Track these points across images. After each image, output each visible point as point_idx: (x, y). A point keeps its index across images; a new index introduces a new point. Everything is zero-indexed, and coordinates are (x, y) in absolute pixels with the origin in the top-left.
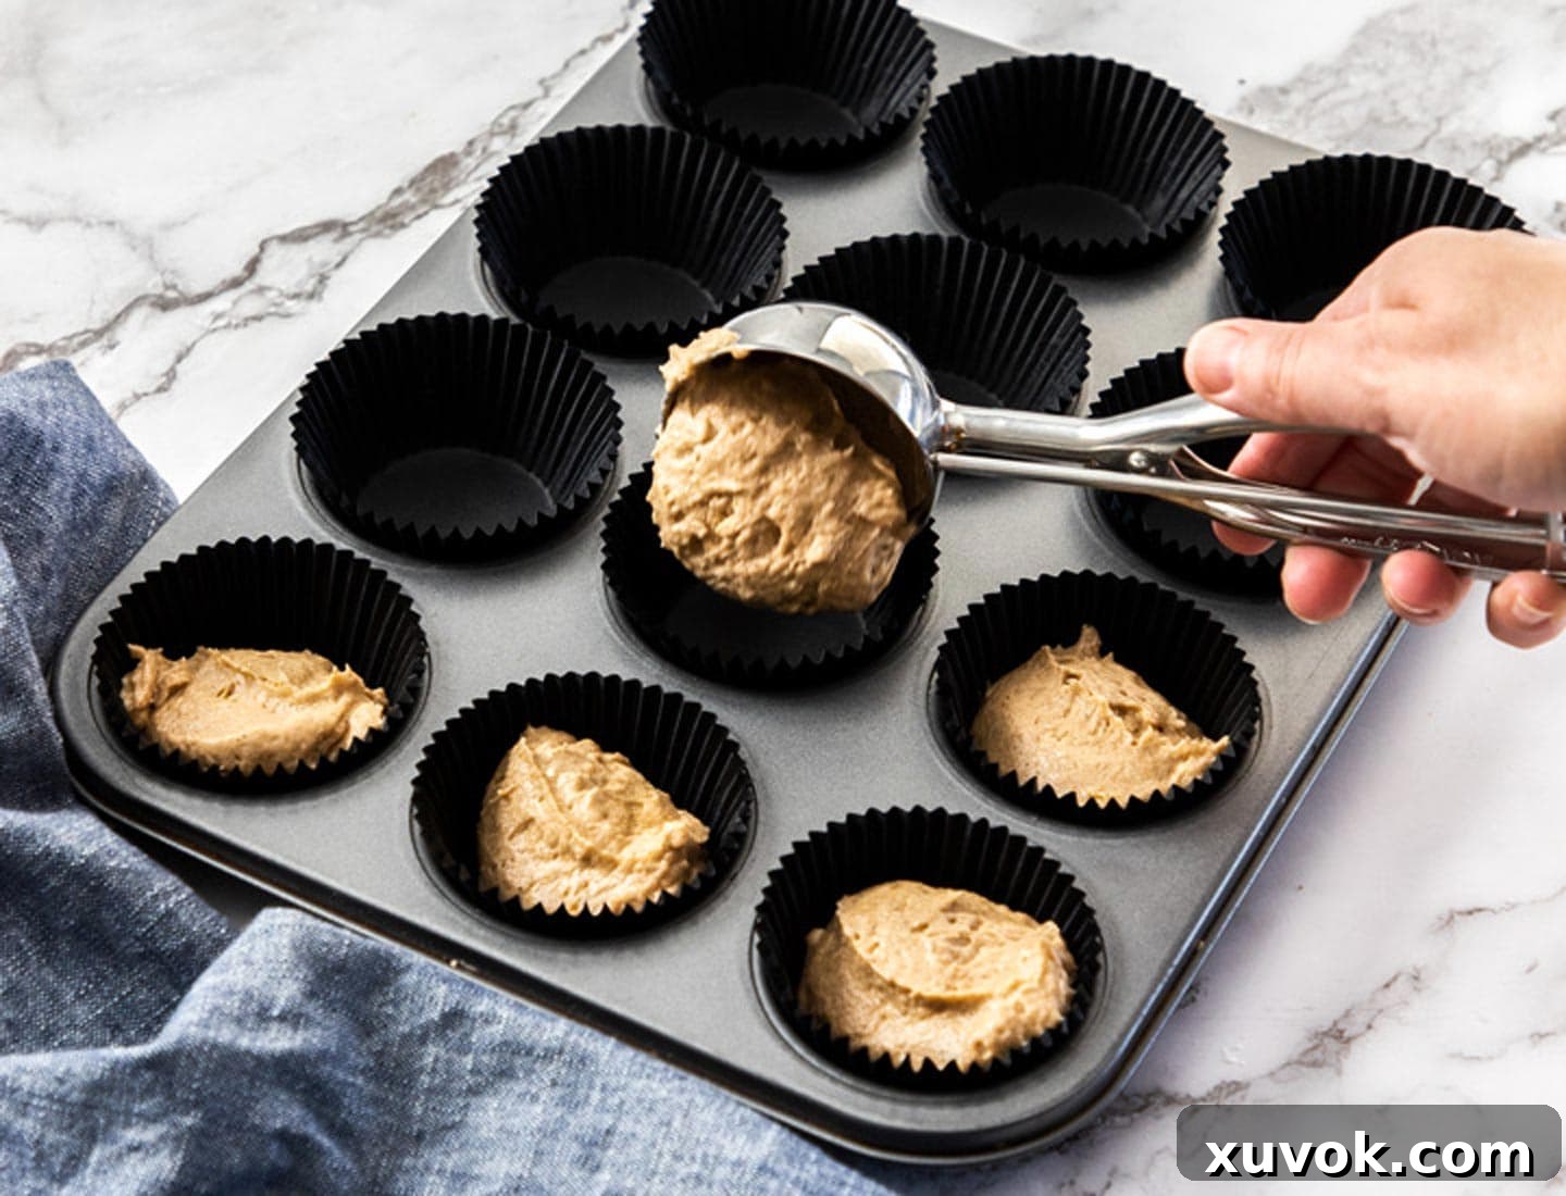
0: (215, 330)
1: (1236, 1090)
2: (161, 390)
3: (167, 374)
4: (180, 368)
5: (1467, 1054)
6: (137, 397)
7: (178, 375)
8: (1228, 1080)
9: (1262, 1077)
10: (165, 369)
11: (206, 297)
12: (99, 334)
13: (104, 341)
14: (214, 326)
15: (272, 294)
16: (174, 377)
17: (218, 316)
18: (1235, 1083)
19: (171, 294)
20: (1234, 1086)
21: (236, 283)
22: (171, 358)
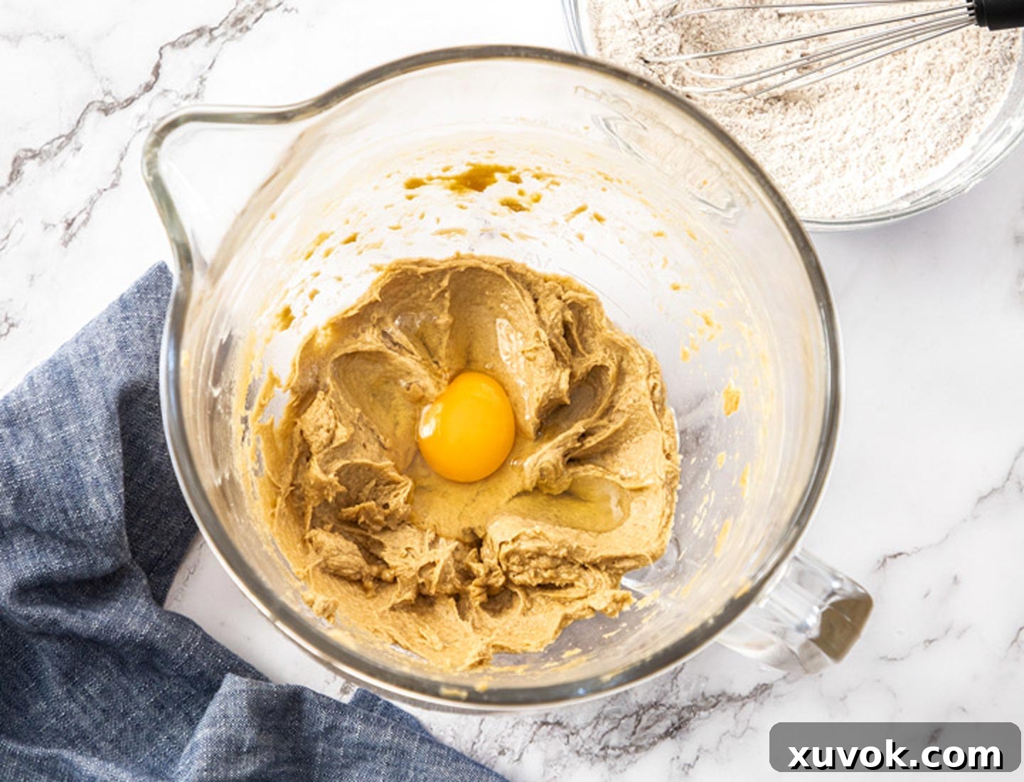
0: (140, 130)
1: (766, 689)
2: (114, 185)
3: (115, 171)
4: (123, 165)
5: (889, 657)
6: (100, 193)
7: (123, 172)
8: (761, 683)
9: (780, 680)
10: (114, 167)
11: (131, 101)
12: (69, 137)
13: (72, 145)
14: (139, 128)
15: (172, 96)
16: (120, 174)
17: (141, 118)
18: (765, 685)
19: (109, 100)
20: (764, 687)
21: (148, 87)
22: (116, 157)
